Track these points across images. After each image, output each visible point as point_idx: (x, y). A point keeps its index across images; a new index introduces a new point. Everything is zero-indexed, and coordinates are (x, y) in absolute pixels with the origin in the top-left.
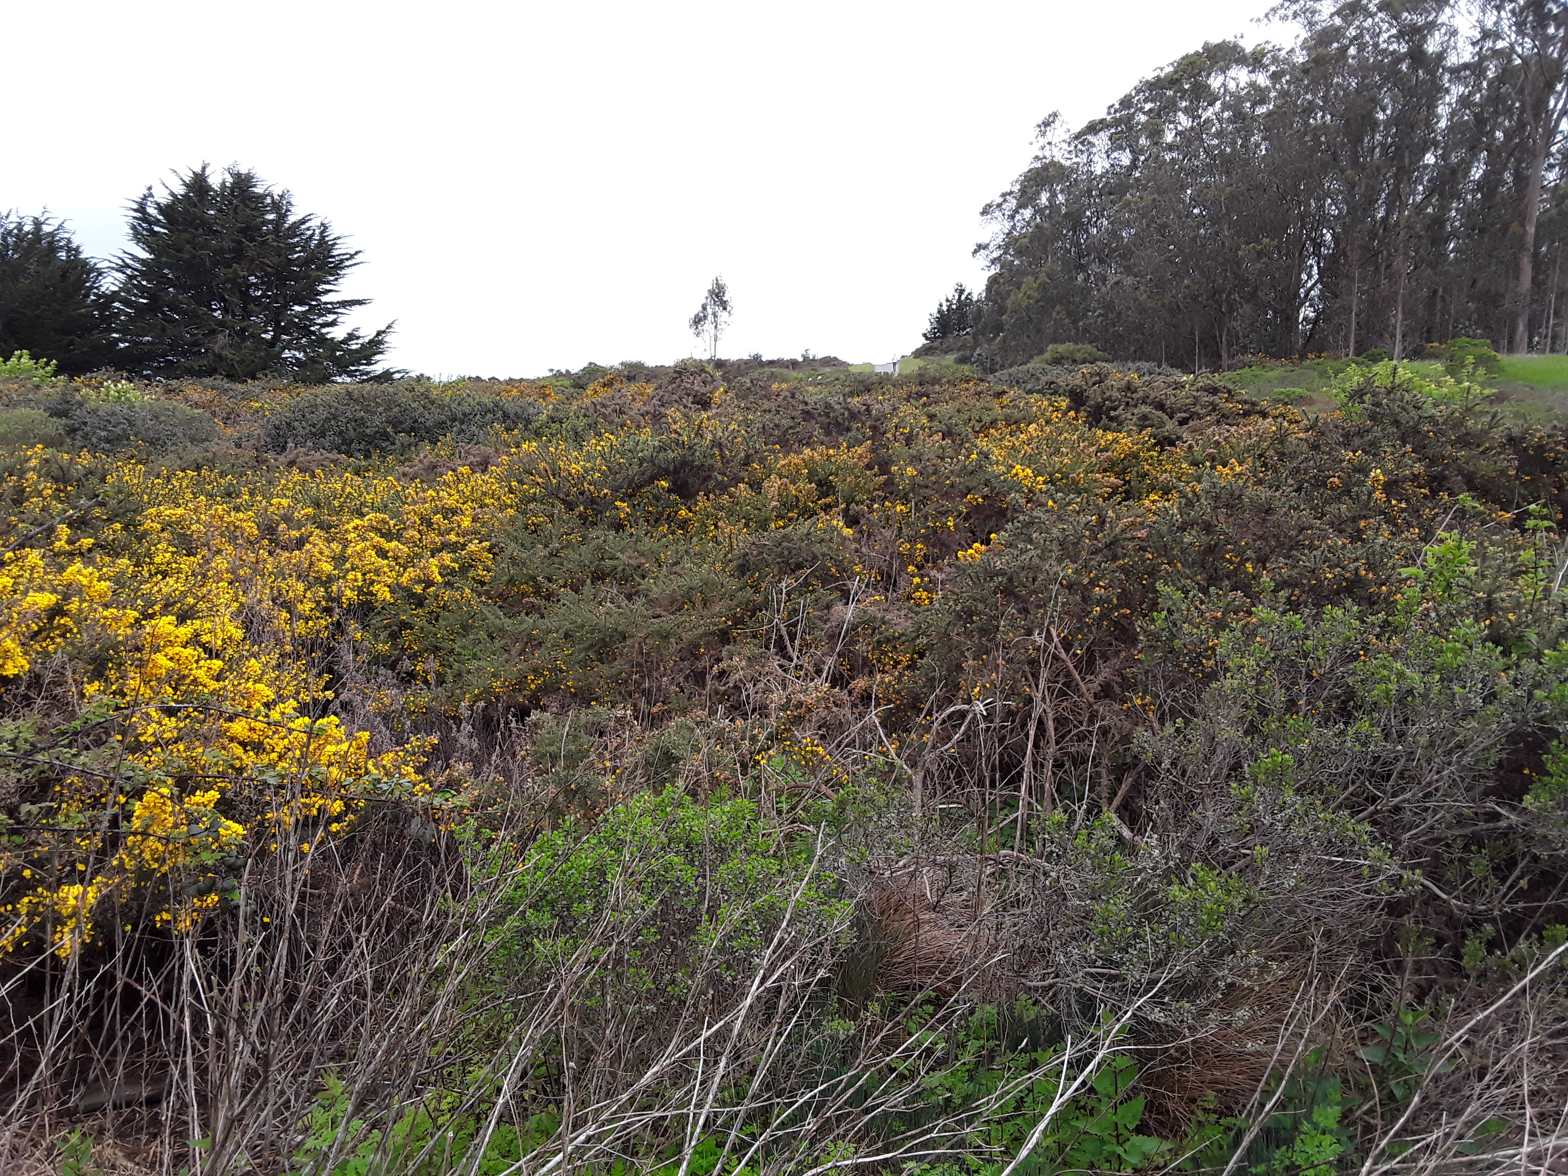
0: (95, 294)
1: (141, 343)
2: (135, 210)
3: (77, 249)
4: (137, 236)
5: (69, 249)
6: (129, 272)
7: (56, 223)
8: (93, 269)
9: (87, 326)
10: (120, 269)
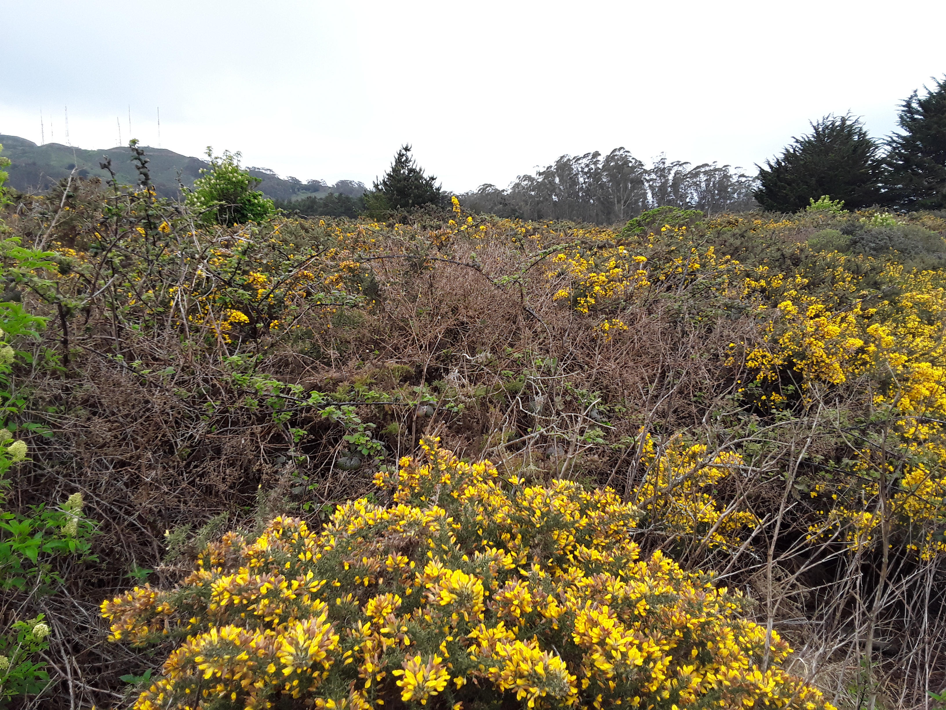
0: (871, 160)
1: (896, 189)
2: (904, 106)
3: (865, 134)
4: (903, 123)
5: (860, 134)
6: (894, 145)
7: (854, 119)
8: (873, 144)
9: (865, 179)
10: (889, 144)
